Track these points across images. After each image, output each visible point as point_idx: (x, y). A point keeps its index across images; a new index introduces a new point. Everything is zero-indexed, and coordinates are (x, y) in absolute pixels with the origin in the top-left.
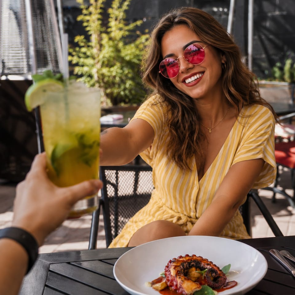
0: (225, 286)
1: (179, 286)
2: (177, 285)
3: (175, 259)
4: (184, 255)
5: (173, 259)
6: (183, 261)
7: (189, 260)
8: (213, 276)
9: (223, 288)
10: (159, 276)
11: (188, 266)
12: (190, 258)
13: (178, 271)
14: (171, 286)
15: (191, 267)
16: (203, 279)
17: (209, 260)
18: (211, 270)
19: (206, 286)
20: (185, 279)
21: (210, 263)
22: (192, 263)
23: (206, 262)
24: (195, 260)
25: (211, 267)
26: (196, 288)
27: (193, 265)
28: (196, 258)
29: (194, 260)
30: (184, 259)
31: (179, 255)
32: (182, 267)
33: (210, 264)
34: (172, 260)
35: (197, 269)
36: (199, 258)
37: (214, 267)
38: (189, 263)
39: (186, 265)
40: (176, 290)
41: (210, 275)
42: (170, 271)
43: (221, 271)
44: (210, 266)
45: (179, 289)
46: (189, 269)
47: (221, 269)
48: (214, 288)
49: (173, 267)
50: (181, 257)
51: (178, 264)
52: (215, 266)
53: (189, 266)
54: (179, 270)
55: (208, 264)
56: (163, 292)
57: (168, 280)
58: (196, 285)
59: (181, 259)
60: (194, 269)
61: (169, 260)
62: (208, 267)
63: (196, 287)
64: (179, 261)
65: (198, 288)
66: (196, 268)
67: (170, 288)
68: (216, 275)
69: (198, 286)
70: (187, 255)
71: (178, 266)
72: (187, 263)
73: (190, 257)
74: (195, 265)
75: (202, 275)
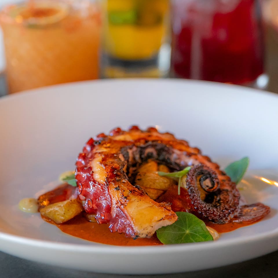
0: (236, 218)
1: (115, 211)
2: (109, 209)
3: (103, 136)
4: (125, 127)
5: (98, 136)
6: (125, 142)
7: (139, 140)
8: (207, 189)
9: (231, 221)
10: (59, 181)
11: (137, 157)
12: (143, 135)
13: (113, 169)
14: (93, 211)
15: (145, 160)
16: (179, 194)
17: (192, 144)
18: (198, 171)
19: (187, 213)
20: (133, 192)
21: (196, 152)
22: (149, 150)
23: (183, 148)
24: (157, 141)
25: (197, 163)
26: (162, 219)
27: (150, 156)
28: (157, 137)
29: (153, 141)
30: (128, 138)
31: (114, 126)
32: (122, 159)
33: (195, 155)
34: (95, 138)
35: (162, 167)
36: (166, 138)
37: (208, 164)
38: (142, 150)
39: (133, 153)
40: (105, 222)
41: (196, 184)
42: (91, 168)
43: (223, 174)
44: (196, 159)
45: (115, 221)
46: (140, 165)
47: (222, 168)
48: (209, 221)
49: (99, 158)
50: (118, 131)
51: (114, 151)
52: (208, 159)
53: (141, 158)
54: (116, 165)
55: (190, 155)
56: (71, 227)
57: (86, 195)
58: (164, 210)
59: (120, 138)
60: (151, 165)
61: (87, 139)
62: (190, 161)
63: (163, 216)
64: (116, 141)
65: (168, 217)
66: (159, 164)
67: (91, 217)
68: (213, 184)
69: (169, 214)
70: (135, 128)
71: (112, 156)
72: (135, 149)
73: (142, 132)
74: (155, 154)
75: (177, 184)
